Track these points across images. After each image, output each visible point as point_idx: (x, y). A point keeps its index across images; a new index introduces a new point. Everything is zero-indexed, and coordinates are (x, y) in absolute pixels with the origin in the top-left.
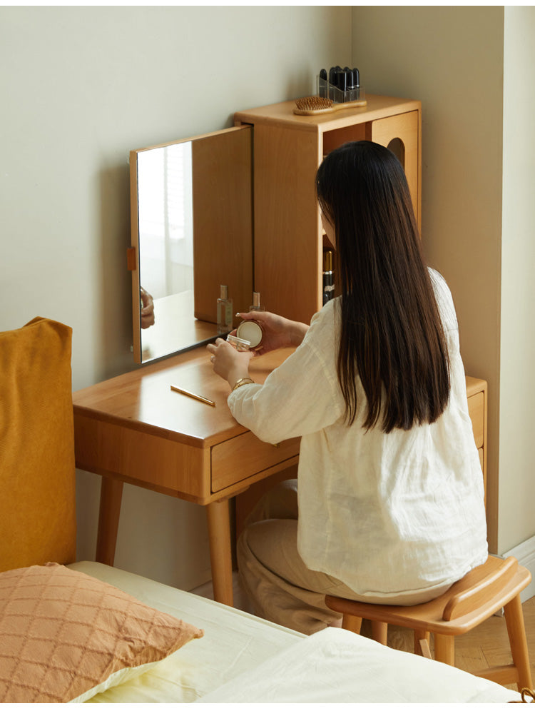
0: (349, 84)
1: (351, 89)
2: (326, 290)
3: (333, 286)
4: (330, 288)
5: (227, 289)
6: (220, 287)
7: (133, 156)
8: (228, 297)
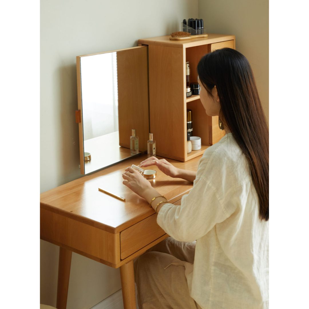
0: (198, 26)
1: (199, 29)
2: (188, 131)
3: (192, 129)
4: (190, 130)
5: (136, 131)
6: (132, 130)
7: (78, 59)
8: (136, 135)
